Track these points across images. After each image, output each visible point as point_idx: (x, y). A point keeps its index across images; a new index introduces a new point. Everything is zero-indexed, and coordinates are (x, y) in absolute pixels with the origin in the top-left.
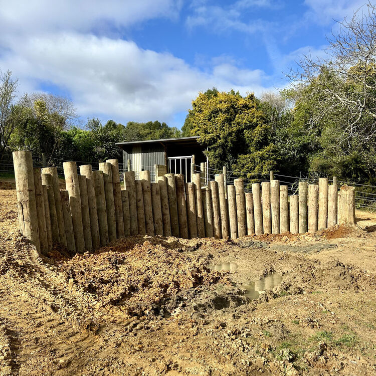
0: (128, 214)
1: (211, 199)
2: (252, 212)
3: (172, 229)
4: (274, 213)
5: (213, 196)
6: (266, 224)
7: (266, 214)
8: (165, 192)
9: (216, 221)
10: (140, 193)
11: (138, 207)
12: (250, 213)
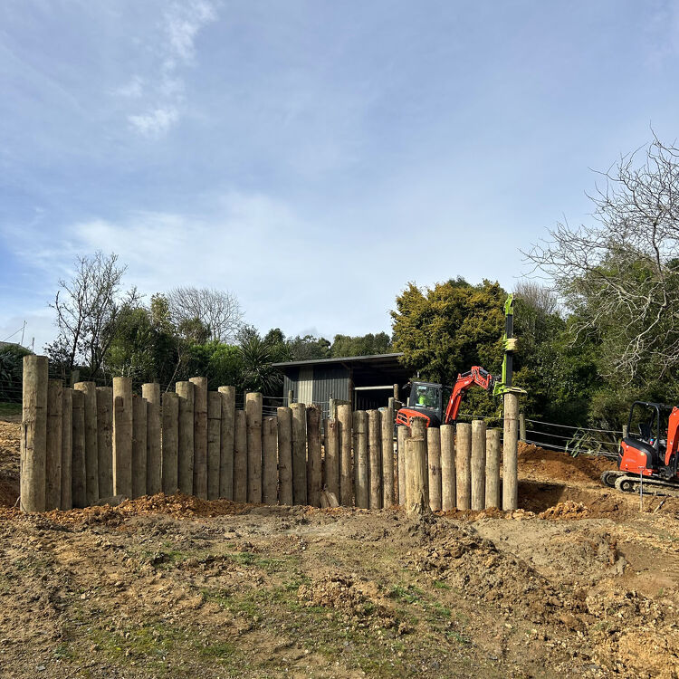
0: (215, 461)
1: (367, 447)
2: (437, 471)
3: (294, 492)
4: (475, 477)
5: (371, 443)
6: (461, 494)
7: (462, 477)
8: (286, 431)
9: (374, 484)
10: (242, 429)
11: (235, 452)
12: (434, 473)
